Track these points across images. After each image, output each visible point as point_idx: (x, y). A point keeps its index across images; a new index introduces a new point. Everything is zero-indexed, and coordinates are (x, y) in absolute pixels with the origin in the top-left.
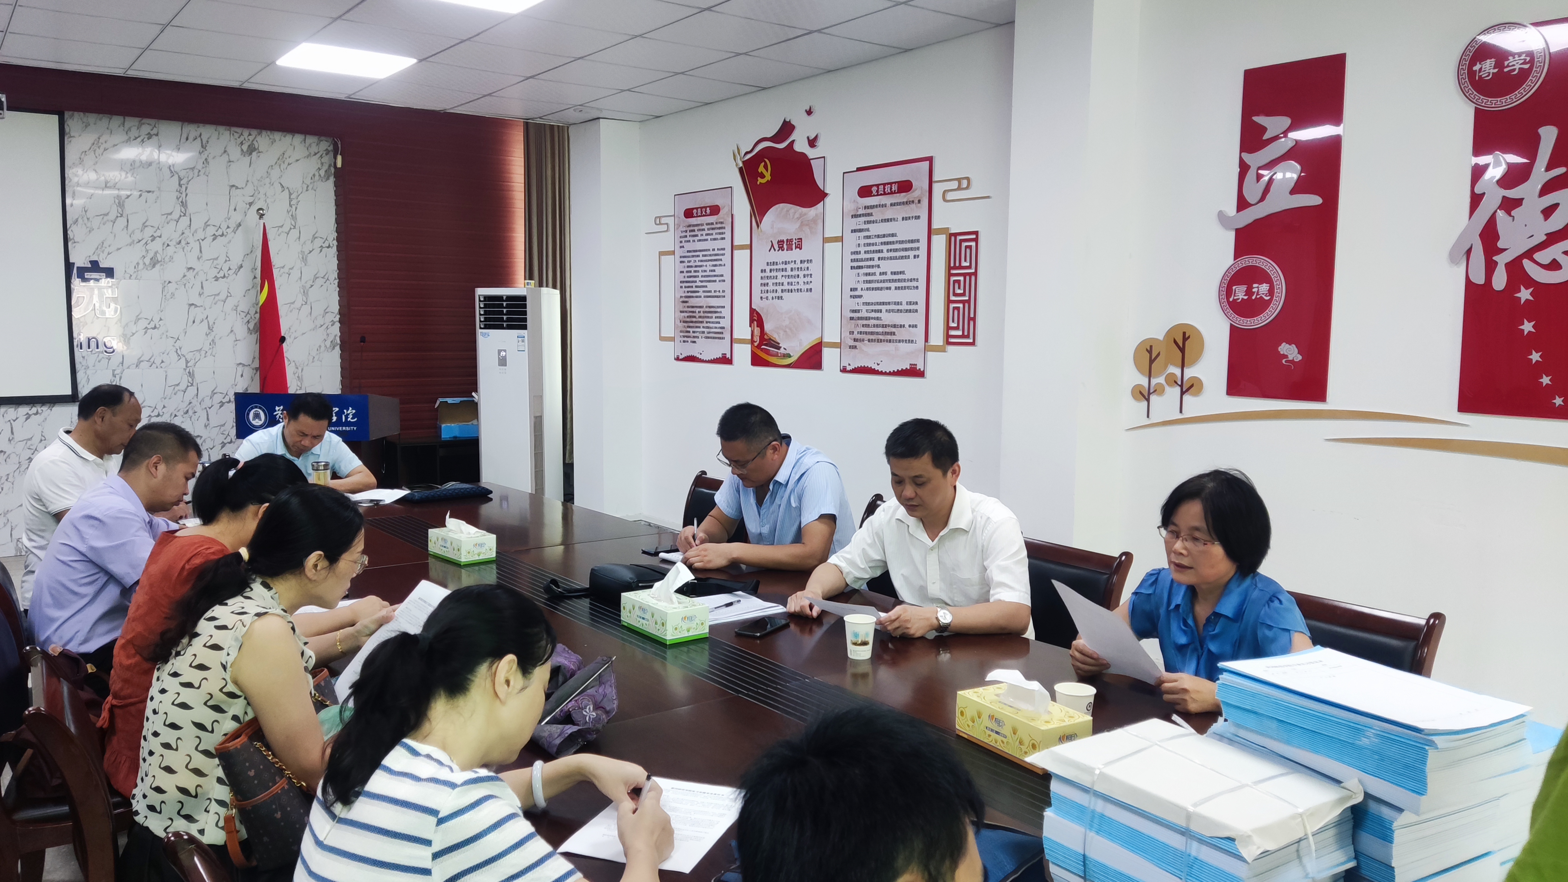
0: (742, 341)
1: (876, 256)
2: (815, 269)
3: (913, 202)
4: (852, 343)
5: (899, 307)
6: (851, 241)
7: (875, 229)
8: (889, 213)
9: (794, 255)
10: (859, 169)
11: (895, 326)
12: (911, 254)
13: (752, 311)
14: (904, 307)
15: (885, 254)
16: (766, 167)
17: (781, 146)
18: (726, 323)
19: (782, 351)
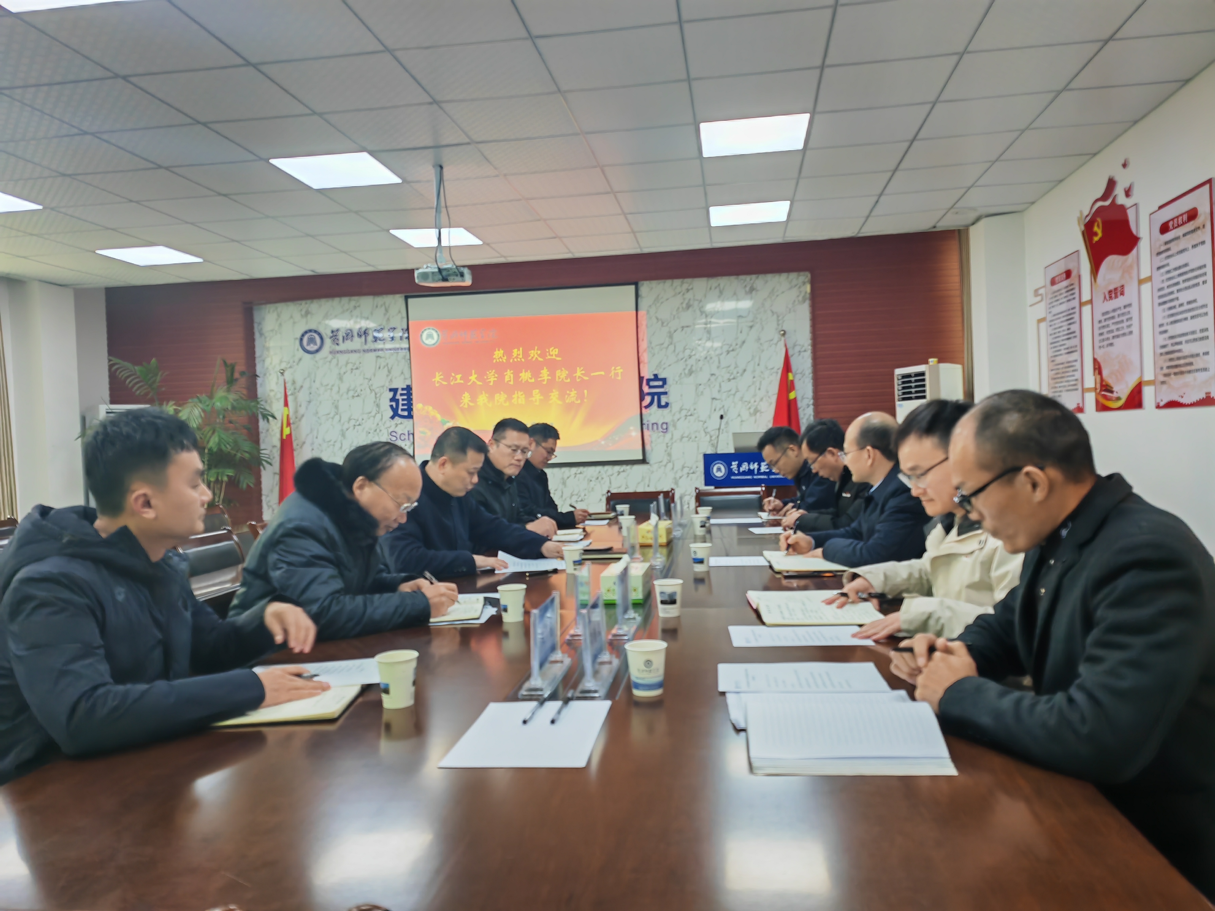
0: (1089, 390)
1: (1175, 289)
2: (1134, 310)
3: (1199, 228)
4: (1162, 378)
5: (1195, 336)
6: (1158, 277)
7: (1175, 262)
8: (1183, 243)
9: (1120, 302)
10: (1161, 207)
11: (1192, 356)
12: (1200, 280)
13: (1095, 360)
14: (1199, 335)
15: (1182, 286)
16: (1098, 226)
17: (1107, 203)
18: (1078, 375)
19: (1115, 395)
